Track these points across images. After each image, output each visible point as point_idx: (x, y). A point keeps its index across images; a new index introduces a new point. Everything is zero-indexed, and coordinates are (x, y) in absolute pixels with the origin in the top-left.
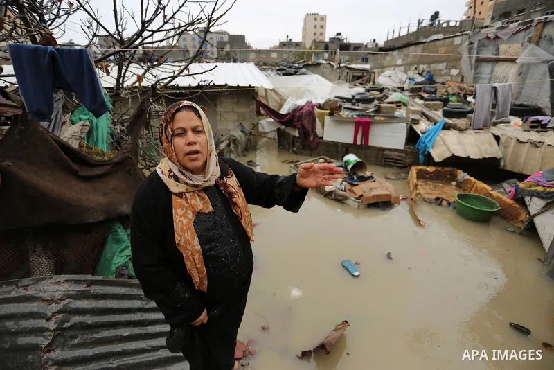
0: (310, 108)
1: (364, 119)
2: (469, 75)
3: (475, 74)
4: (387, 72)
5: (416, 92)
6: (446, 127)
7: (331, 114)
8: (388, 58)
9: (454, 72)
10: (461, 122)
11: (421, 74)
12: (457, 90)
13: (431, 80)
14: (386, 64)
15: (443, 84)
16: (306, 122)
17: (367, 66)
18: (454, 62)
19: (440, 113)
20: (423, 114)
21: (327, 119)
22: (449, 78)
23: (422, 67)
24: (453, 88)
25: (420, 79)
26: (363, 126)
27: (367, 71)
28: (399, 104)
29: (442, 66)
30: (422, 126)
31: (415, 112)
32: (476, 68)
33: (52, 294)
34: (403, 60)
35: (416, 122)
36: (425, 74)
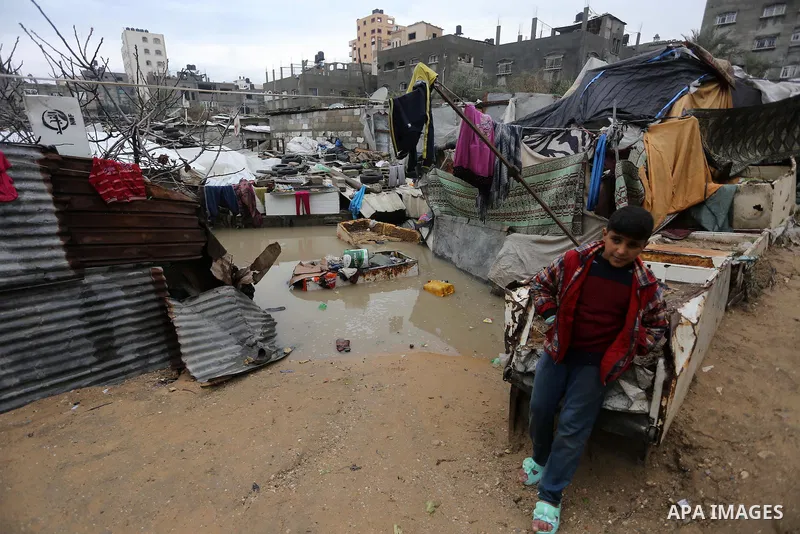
1: (302, 192)
2: (373, 143)
3: (377, 142)
4: (296, 139)
5: (331, 158)
6: (368, 191)
7: (269, 190)
8: (291, 122)
9: (360, 140)
10: (376, 186)
11: (330, 141)
12: (366, 158)
13: (341, 147)
14: (289, 128)
15: (353, 151)
17: (266, 128)
18: (358, 130)
19: (358, 180)
20: (347, 182)
21: (267, 196)
22: (357, 145)
23: (329, 133)
24: (363, 157)
25: (331, 146)
26: (303, 199)
27: (267, 134)
28: (324, 174)
29: (348, 134)
30: (349, 193)
31: (340, 181)
32: (376, 137)
34: (309, 125)
35: (343, 190)
36: (334, 140)
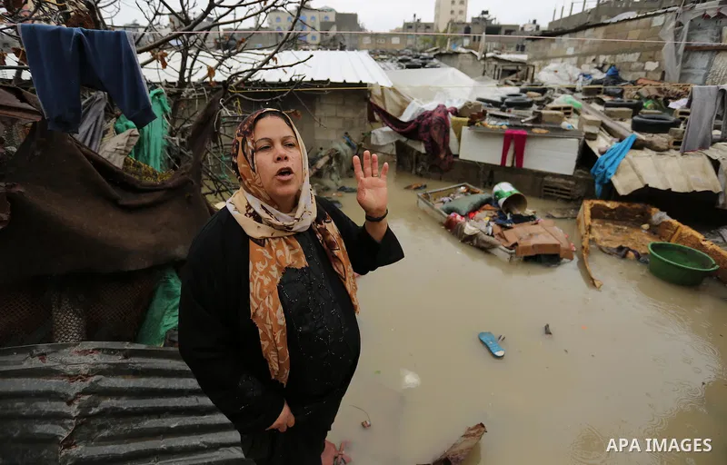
0: (442, 114)
1: (520, 131)
2: (674, 70)
3: (683, 68)
4: (552, 66)
5: (592, 94)
6: (638, 145)
7: (471, 124)
8: (554, 46)
9: (651, 66)
10: (660, 139)
11: (601, 69)
12: (654, 92)
13: (615, 78)
14: (550, 53)
15: (634, 83)
16: (435, 133)
17: (523, 57)
18: (653, 51)
19: (627, 124)
20: (603, 126)
21: (465, 130)
22: (643, 74)
23: (602, 59)
24: (649, 90)
25: (599, 76)
26: (516, 141)
27: (522, 63)
28: (568, 111)
29: (633, 57)
30: (601, 144)
31: (590, 123)
32: (684, 60)
33: (75, 367)
34: (576, 48)
35: (593, 137)
36: (606, 68)
